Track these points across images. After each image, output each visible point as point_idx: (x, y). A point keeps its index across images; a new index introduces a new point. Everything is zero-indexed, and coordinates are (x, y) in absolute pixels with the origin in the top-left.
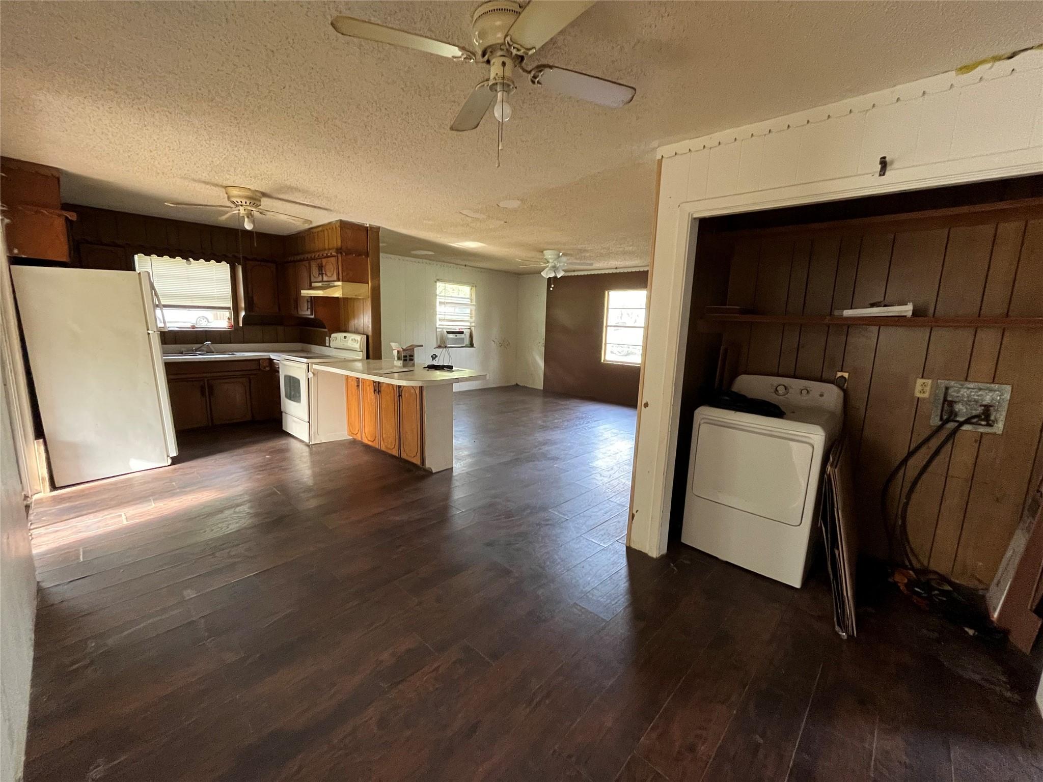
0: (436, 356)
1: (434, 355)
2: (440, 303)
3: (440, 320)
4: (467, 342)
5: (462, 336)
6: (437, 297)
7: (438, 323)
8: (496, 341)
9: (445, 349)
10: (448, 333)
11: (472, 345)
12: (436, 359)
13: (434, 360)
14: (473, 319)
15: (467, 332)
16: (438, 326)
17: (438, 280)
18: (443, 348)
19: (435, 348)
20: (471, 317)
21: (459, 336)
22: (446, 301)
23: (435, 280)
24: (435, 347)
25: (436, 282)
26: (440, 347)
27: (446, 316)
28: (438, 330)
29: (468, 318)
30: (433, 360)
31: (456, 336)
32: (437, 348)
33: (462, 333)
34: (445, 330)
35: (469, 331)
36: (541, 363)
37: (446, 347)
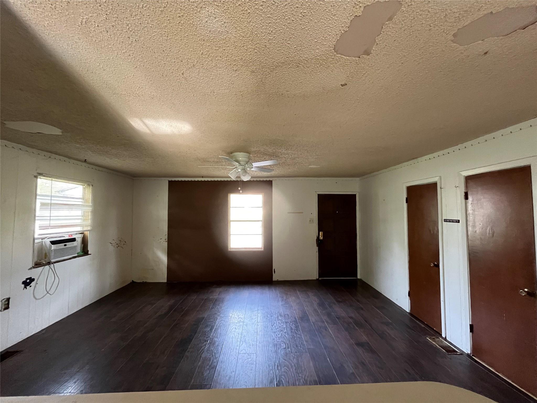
0: (32, 280)
1: (27, 279)
2: (43, 204)
3: (42, 228)
4: (79, 250)
5: (75, 244)
6: (38, 197)
7: (38, 233)
8: (113, 242)
9: (47, 267)
10: (53, 243)
11: (85, 252)
12: (33, 284)
13: (28, 287)
14: (89, 222)
15: (79, 238)
16: (36, 236)
17: (40, 174)
18: (44, 265)
19: (31, 269)
20: (84, 220)
21: (69, 244)
22: (53, 202)
23: (36, 174)
24: (31, 266)
25: (36, 177)
26: (37, 265)
27: (52, 222)
28: (36, 241)
29: (78, 222)
30: (25, 287)
31: (65, 245)
32: (34, 267)
33: (74, 240)
34: (48, 242)
35: (81, 236)
36: (164, 258)
37: (49, 263)
